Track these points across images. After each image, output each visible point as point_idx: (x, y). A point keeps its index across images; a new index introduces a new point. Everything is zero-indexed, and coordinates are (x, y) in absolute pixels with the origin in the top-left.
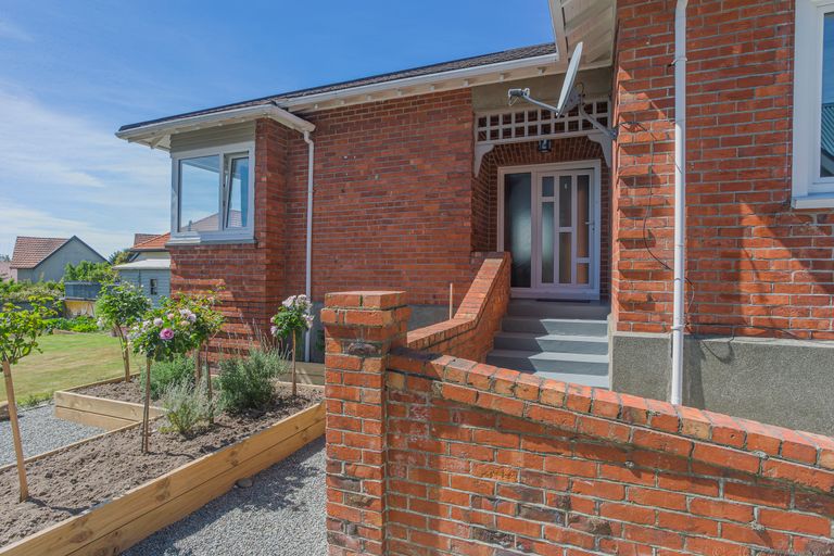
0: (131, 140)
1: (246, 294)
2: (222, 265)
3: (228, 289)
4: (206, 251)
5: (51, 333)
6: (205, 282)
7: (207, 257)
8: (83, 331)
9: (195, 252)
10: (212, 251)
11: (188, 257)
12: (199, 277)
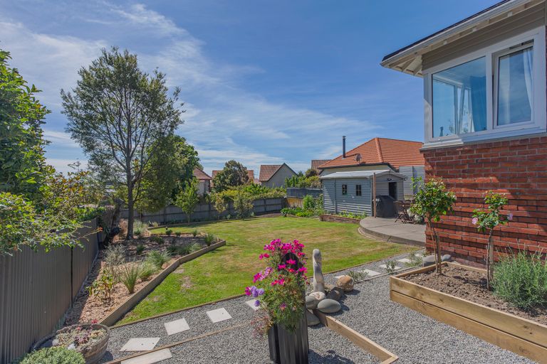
0: (391, 66)
1: (533, 192)
2: (494, 163)
3: (502, 187)
4: (469, 151)
5: (286, 216)
6: (469, 180)
7: (471, 157)
8: (302, 216)
9: (456, 153)
10: (479, 151)
11: (446, 159)
12: (460, 176)
